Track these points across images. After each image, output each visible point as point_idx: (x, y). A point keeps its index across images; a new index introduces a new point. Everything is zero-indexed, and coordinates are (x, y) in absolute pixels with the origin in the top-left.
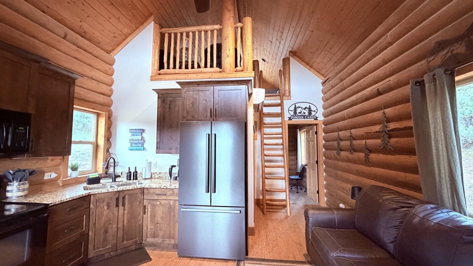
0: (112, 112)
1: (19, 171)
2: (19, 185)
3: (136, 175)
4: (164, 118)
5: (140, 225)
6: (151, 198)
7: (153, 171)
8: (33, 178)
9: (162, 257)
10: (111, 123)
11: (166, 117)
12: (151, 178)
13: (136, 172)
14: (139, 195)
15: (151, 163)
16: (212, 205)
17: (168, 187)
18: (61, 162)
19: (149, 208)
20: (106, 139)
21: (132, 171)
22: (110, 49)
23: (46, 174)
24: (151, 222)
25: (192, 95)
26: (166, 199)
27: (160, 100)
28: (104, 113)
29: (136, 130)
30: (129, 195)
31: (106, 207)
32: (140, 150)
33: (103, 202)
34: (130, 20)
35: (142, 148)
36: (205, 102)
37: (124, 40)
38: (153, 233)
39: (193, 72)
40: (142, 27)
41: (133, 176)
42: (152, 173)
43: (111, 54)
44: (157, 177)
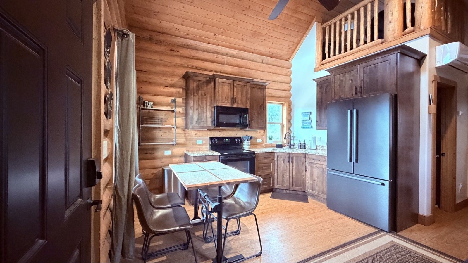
0: (291, 102)
1: (247, 136)
2: (247, 142)
3: (305, 146)
4: (322, 101)
5: (303, 179)
6: (310, 162)
7: (318, 144)
8: (252, 140)
9: (316, 204)
10: (291, 109)
11: (323, 101)
12: (316, 149)
13: (305, 144)
14: (303, 158)
15: (315, 137)
16: (354, 173)
17: (321, 155)
18: (264, 134)
19: (309, 168)
20: (288, 121)
21: (302, 142)
22: (288, 57)
23: (257, 140)
24: (310, 179)
25: (339, 78)
26: (320, 163)
27: (318, 87)
28: (286, 103)
29: (306, 113)
30: (296, 157)
31: (282, 162)
32: (309, 128)
33: (281, 158)
34: (298, 31)
35: (310, 127)
36: (351, 81)
37: (296, 47)
38: (312, 186)
39: (351, 53)
40: (308, 31)
41: (303, 146)
42: (317, 146)
43: (290, 60)
44: (320, 149)
